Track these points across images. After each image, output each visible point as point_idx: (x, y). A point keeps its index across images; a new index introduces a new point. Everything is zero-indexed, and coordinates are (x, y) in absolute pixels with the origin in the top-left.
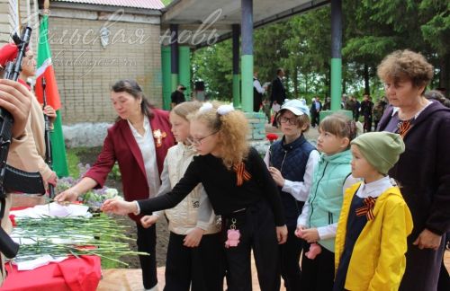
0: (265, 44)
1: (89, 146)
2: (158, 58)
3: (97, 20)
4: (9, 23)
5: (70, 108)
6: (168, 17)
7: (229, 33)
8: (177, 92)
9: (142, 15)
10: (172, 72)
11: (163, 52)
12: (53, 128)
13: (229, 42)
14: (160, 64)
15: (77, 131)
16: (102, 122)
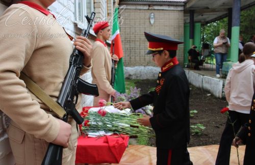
0: (251, 20)
1: (141, 78)
2: (182, 29)
3: (148, 9)
4: (100, 13)
5: (133, 58)
6: (188, 6)
7: (226, 14)
8: (191, 49)
9: (173, 5)
10: (190, 38)
11: (185, 27)
12: (116, 67)
13: (226, 19)
14: (183, 33)
15: (135, 70)
16: (149, 66)
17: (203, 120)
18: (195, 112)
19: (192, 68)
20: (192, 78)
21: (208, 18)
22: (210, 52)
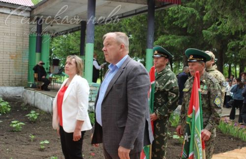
2: (27, 40)
6: (36, 13)
7: (79, 27)
8: (37, 65)
10: (36, 52)
13: (78, 33)
14: (28, 45)
17: (56, 152)
18: (47, 142)
19: (39, 88)
20: (39, 100)
21: (58, 29)
22: (60, 70)
